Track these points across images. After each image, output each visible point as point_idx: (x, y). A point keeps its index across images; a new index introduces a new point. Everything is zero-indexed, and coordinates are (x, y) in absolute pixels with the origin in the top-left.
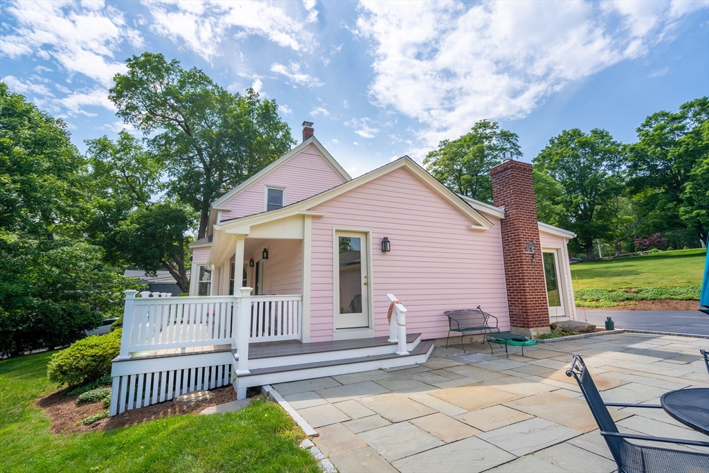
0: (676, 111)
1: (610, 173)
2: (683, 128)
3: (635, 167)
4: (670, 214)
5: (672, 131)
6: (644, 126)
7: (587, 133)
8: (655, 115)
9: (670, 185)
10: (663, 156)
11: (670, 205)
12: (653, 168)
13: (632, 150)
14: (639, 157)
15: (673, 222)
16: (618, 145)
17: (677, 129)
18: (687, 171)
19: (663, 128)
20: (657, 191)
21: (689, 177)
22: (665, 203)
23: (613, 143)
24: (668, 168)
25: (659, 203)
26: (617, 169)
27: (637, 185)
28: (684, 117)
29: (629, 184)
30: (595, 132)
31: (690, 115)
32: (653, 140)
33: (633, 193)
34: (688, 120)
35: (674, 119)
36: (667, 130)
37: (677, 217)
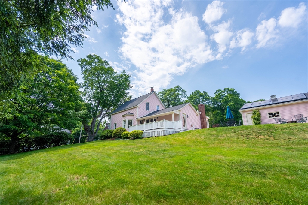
0: (223, 90)
1: (207, 104)
2: (224, 95)
3: (213, 104)
4: (222, 118)
5: (222, 95)
6: (216, 92)
7: (202, 92)
8: (218, 90)
9: (222, 110)
10: (220, 102)
11: (222, 116)
12: (218, 104)
13: (213, 99)
14: (214, 101)
15: (222, 120)
16: (210, 97)
17: (223, 95)
18: (225, 107)
19: (220, 94)
20: (219, 111)
21: (226, 108)
22: (221, 115)
23: (208, 96)
24: (221, 105)
25: (219, 114)
26: (209, 104)
27: (214, 109)
28: (224, 92)
29: (212, 109)
30: (204, 92)
31: (226, 91)
32: (218, 97)
33: (213, 111)
34: (225, 93)
35: (222, 92)
36: (221, 95)
37: (223, 119)
